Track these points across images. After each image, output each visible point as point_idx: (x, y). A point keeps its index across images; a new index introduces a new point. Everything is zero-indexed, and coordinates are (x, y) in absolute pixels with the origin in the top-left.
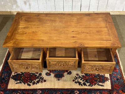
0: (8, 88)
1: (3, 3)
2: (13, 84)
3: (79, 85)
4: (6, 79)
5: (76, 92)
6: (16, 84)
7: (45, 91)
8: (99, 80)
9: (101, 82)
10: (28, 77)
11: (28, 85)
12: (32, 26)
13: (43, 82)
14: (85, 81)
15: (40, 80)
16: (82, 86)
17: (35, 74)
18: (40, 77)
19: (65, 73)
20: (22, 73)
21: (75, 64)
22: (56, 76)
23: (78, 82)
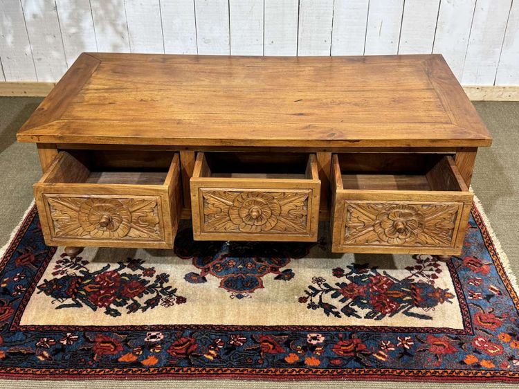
0: (23, 323)
1: (28, 49)
2: (44, 309)
3: (325, 315)
4: (18, 291)
5: (315, 338)
6: (57, 308)
7: (179, 334)
8: (408, 298)
9: (418, 306)
10: (112, 288)
11: (107, 313)
12: (139, 86)
13: (174, 302)
14: (350, 300)
15: (158, 297)
16: (340, 317)
17: (142, 277)
18: (161, 286)
19: (265, 276)
20: (88, 275)
21: (309, 209)
22: (228, 284)
23: (321, 304)
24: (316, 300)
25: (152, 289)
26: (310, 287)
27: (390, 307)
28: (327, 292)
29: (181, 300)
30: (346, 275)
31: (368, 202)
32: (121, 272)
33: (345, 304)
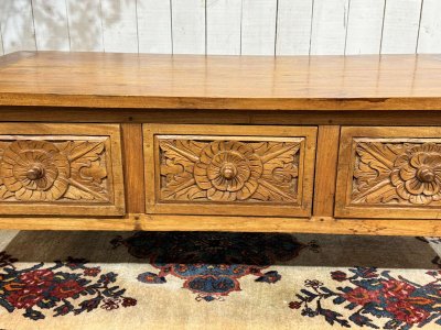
3: (327, 324)
10: (40, 287)
11: (26, 315)
13: (120, 304)
14: (360, 307)
15: (100, 297)
16: (349, 326)
17: (82, 277)
18: (105, 287)
19: (242, 278)
20: (13, 273)
21: (301, 166)
22: (193, 285)
23: (320, 311)
24: (313, 305)
25: (92, 289)
26: (303, 291)
27: (417, 315)
28: (326, 296)
29: (130, 302)
30: (350, 279)
31: (383, 140)
32: (55, 271)
33: (353, 312)
